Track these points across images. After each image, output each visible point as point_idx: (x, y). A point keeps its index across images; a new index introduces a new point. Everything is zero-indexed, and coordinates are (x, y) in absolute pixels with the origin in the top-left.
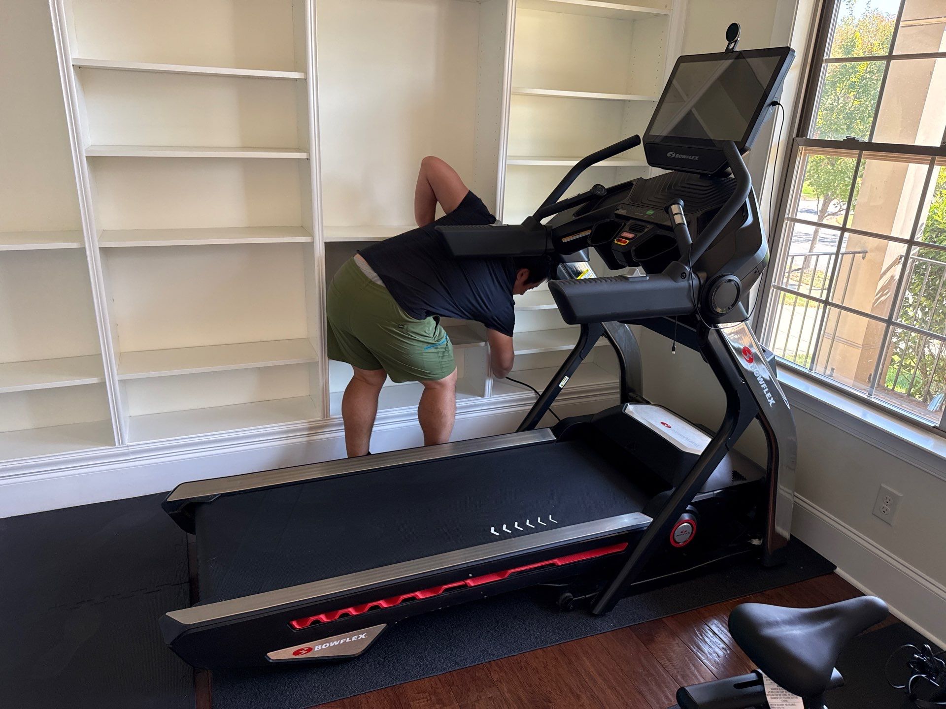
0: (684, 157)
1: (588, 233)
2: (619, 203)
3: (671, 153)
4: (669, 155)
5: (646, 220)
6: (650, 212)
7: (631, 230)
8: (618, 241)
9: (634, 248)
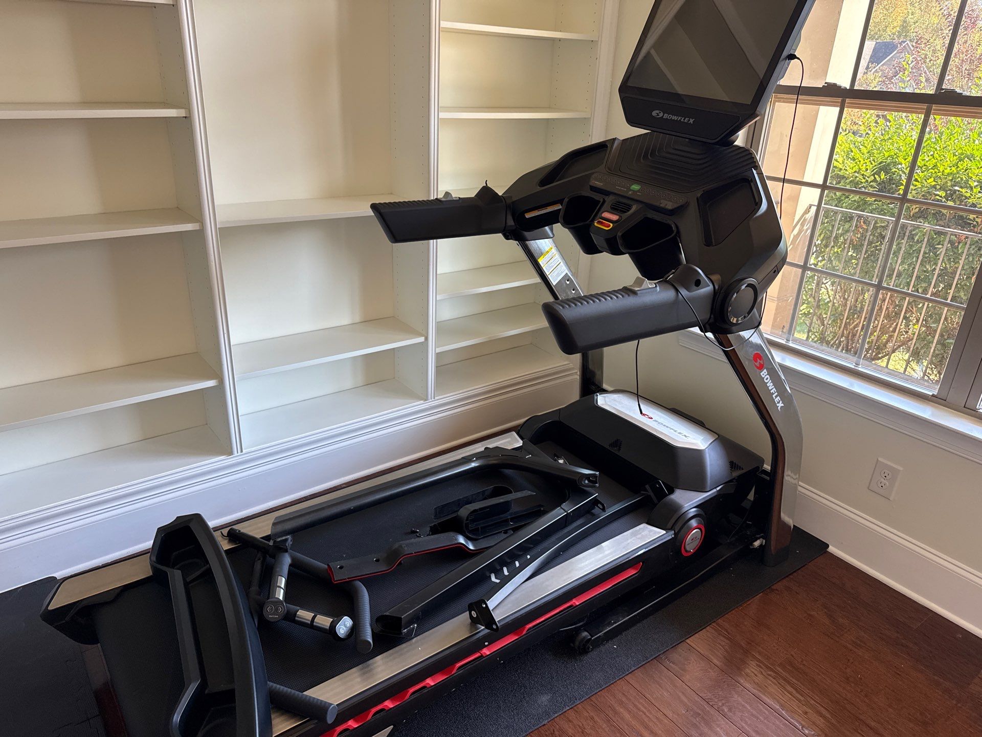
0: (675, 118)
1: (558, 207)
2: (593, 171)
3: (658, 112)
4: (654, 113)
5: (632, 197)
6: (636, 187)
7: (614, 209)
8: (599, 222)
9: (619, 234)
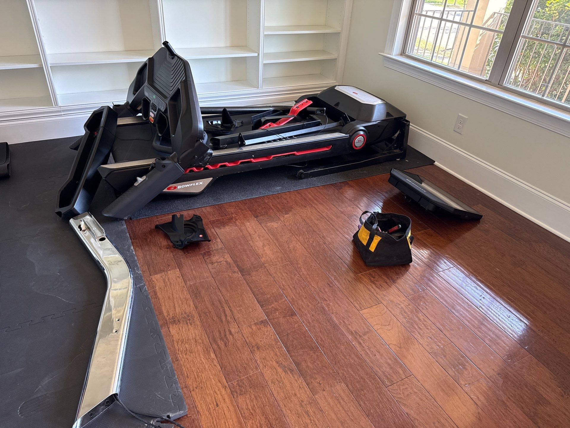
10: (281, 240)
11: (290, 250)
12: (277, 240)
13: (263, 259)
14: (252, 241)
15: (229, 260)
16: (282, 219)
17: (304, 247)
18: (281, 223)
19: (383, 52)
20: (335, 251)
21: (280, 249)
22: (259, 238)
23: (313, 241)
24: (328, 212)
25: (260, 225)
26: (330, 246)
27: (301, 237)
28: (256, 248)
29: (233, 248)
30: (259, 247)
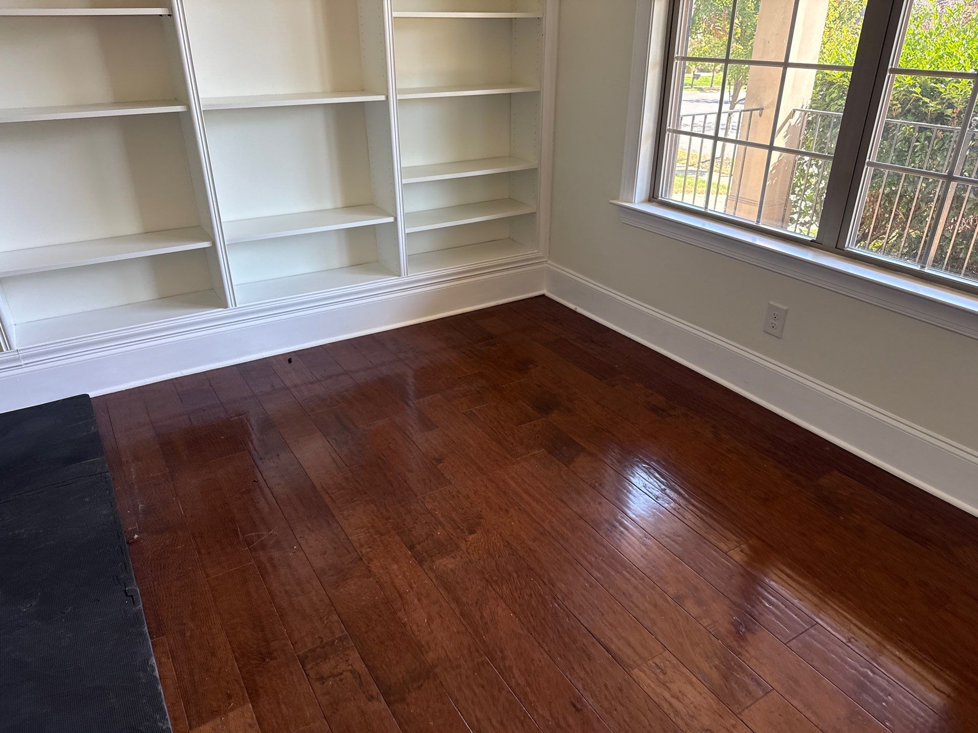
10: (464, 599)
11: (486, 623)
12: (457, 600)
13: (431, 654)
14: (405, 610)
15: (360, 666)
16: (463, 546)
17: (514, 613)
18: (461, 557)
19: (617, 199)
20: (576, 614)
21: (464, 623)
22: (419, 600)
23: (531, 595)
24: (554, 520)
25: (419, 568)
26: (566, 603)
27: (505, 588)
28: (414, 628)
29: (366, 635)
30: (419, 624)
